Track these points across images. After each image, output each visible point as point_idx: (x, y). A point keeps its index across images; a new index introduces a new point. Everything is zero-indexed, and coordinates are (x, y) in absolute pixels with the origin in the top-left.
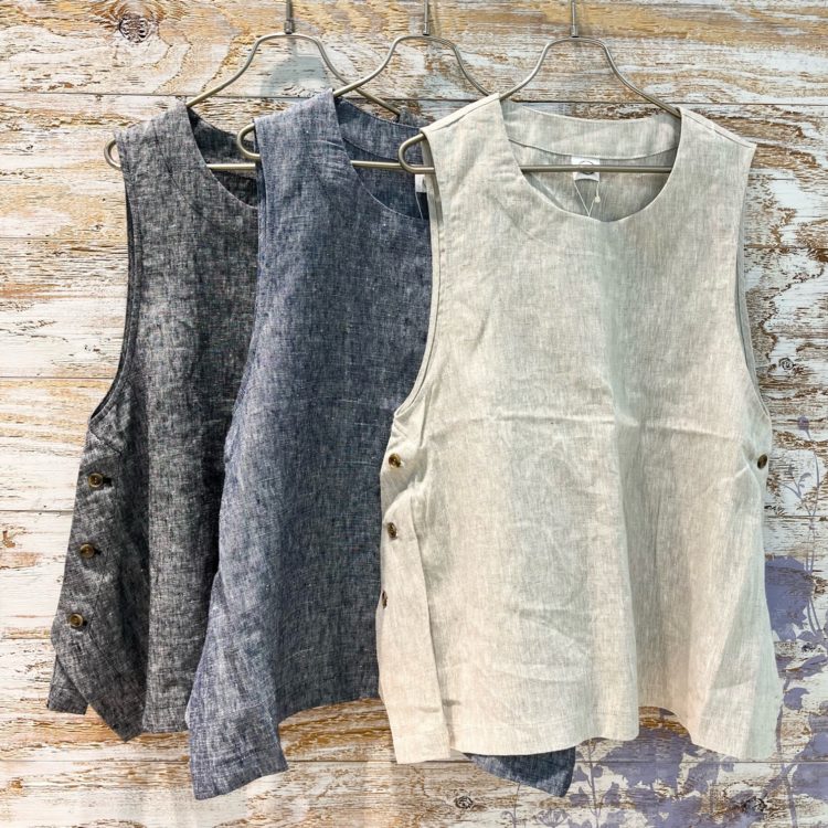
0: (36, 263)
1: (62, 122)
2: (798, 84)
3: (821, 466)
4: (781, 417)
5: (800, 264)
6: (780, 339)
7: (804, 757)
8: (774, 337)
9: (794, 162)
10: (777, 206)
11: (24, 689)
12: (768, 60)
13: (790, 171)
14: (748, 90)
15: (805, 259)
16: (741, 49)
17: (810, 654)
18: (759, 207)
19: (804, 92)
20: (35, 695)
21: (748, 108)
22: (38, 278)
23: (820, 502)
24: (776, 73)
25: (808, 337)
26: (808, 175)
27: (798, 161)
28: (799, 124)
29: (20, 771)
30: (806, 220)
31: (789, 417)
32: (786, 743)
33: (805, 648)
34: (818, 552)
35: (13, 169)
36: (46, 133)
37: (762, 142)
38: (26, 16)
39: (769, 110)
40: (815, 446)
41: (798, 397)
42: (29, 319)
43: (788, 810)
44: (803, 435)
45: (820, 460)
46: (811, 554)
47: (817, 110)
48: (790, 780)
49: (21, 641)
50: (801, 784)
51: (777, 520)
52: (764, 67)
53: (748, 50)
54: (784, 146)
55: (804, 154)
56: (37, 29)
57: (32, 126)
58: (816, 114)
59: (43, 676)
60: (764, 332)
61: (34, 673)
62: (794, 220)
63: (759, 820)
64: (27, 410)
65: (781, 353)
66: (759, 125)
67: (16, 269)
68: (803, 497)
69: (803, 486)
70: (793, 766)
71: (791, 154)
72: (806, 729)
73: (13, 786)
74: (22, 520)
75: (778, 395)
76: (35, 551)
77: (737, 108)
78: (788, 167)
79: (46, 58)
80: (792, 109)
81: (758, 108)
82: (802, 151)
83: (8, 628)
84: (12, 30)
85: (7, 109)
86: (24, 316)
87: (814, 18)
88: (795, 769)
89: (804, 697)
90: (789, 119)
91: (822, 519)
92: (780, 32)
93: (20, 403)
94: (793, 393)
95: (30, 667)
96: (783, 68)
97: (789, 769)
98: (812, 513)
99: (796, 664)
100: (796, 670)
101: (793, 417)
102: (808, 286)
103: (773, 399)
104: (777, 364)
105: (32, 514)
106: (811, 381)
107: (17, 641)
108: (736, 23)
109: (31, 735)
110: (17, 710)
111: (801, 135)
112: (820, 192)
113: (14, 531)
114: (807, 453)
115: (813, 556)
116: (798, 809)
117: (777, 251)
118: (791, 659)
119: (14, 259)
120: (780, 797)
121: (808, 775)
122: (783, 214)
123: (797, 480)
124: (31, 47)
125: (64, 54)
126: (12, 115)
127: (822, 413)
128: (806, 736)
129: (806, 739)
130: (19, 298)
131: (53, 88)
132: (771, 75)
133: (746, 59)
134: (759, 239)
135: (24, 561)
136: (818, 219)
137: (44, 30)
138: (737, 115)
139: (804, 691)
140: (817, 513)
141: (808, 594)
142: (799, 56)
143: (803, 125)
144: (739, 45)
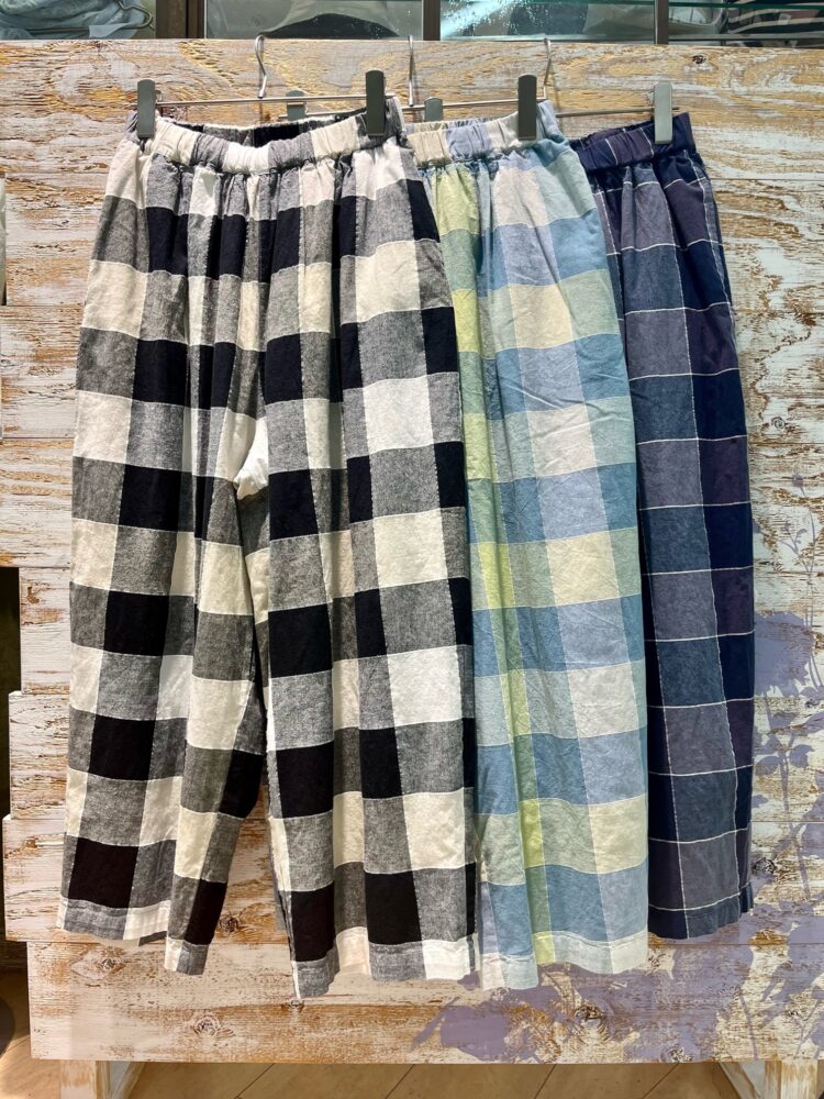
0: (68, 330)
1: (96, 199)
2: (779, 161)
3: (817, 522)
4: (776, 474)
5: (788, 328)
6: (773, 399)
7: (811, 817)
8: (765, 397)
9: (778, 232)
10: (763, 273)
11: (42, 745)
12: (750, 140)
13: (775, 241)
14: (733, 166)
15: (793, 322)
16: (724, 130)
17: (813, 711)
18: (747, 275)
19: (785, 169)
20: (52, 751)
21: (734, 183)
22: (69, 344)
23: (816, 558)
24: (756, 151)
25: (798, 397)
26: (792, 244)
27: (782, 232)
28: (781, 197)
29: (36, 830)
30: (791, 286)
31: (783, 475)
32: (794, 802)
33: (808, 703)
34: (816, 607)
35: (49, 243)
36: (81, 209)
37: (748, 214)
38: (66, 104)
39: (753, 185)
40: (809, 503)
41: (792, 454)
42: (61, 382)
43: (798, 872)
44: (797, 492)
45: (815, 516)
46: (810, 609)
47: (797, 185)
48: (799, 840)
49: (41, 697)
50: (810, 845)
51: (775, 575)
52: (747, 145)
53: (730, 130)
54: (768, 218)
55: (787, 225)
56: (75, 116)
57: (67, 203)
58: (797, 188)
59: (62, 732)
60: (756, 391)
61: (53, 729)
62: (781, 286)
63: (770, 882)
64: (53, 469)
65: (773, 412)
66: (744, 198)
67: (48, 336)
68: (800, 553)
69: (800, 542)
70: (801, 825)
71: (776, 225)
72: (813, 787)
73: (28, 846)
74: (48, 577)
75: (771, 453)
76: (59, 607)
77: (723, 183)
78: (773, 237)
79: (83, 141)
80: (774, 184)
81: (742, 183)
82: (785, 222)
83: (30, 684)
84: (52, 116)
85: (46, 187)
86: (56, 379)
87: (790, 102)
88: (804, 828)
89: (809, 754)
90: (771, 192)
91: (820, 575)
92: (760, 115)
93: (48, 462)
94: (786, 451)
95: (50, 723)
96: (764, 146)
97: (798, 829)
98: (809, 568)
99: (801, 721)
100: (800, 726)
101: (788, 474)
102: (796, 349)
103: (767, 457)
104: (770, 422)
105: (56, 571)
106: (803, 439)
107: (38, 697)
108: (718, 106)
109: (48, 793)
110: (35, 766)
111: (783, 207)
112: (804, 260)
113: (39, 587)
114: (802, 510)
115: (812, 611)
116: (808, 871)
117: (766, 314)
118: (795, 715)
119: (47, 326)
120: (790, 858)
121: (817, 836)
122: (770, 280)
123: (794, 536)
124: (70, 132)
125: (101, 138)
126: (50, 193)
127: (816, 470)
128: (813, 795)
129: (813, 798)
130: (51, 362)
131: (89, 168)
132: (753, 153)
133: (730, 138)
134: (748, 304)
135: (48, 617)
136: (803, 285)
137: (82, 116)
138: (723, 189)
139: (810, 749)
140: (814, 568)
141: (809, 649)
142: (780, 135)
143: (785, 198)
144: (722, 127)
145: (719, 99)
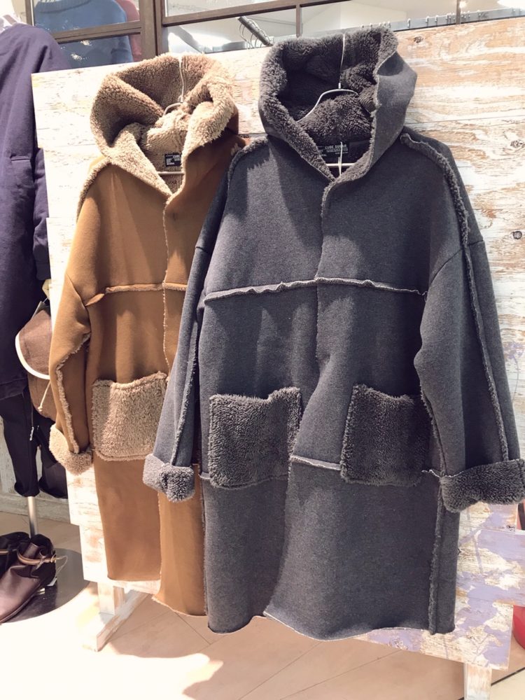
2: (472, 105)
9: (471, 156)
12: (452, 93)
13: (469, 162)
14: (440, 113)
16: (434, 88)
19: (477, 111)
21: (440, 124)
24: (457, 100)
26: (481, 163)
27: (474, 155)
28: (474, 132)
32: (473, 516)
39: (454, 124)
43: (475, 557)
47: (485, 122)
48: (476, 538)
50: (483, 542)
53: (439, 88)
54: (464, 146)
55: (478, 150)
56: (72, 114)
58: (485, 125)
66: (447, 134)
70: (477, 530)
71: (469, 151)
72: (486, 509)
77: (433, 125)
78: (467, 159)
80: (469, 122)
81: (446, 124)
82: (476, 149)
87: (484, 62)
88: (479, 532)
90: (466, 129)
92: (460, 74)
96: (462, 96)
97: (475, 532)
111: (475, 139)
112: (489, 173)
116: (482, 558)
120: (470, 548)
121: (488, 537)
128: (486, 514)
132: (454, 102)
133: (438, 94)
136: (488, 191)
137: (75, 114)
138: (433, 129)
142: (475, 87)
143: (476, 132)
144: (433, 86)
145: (432, 67)
